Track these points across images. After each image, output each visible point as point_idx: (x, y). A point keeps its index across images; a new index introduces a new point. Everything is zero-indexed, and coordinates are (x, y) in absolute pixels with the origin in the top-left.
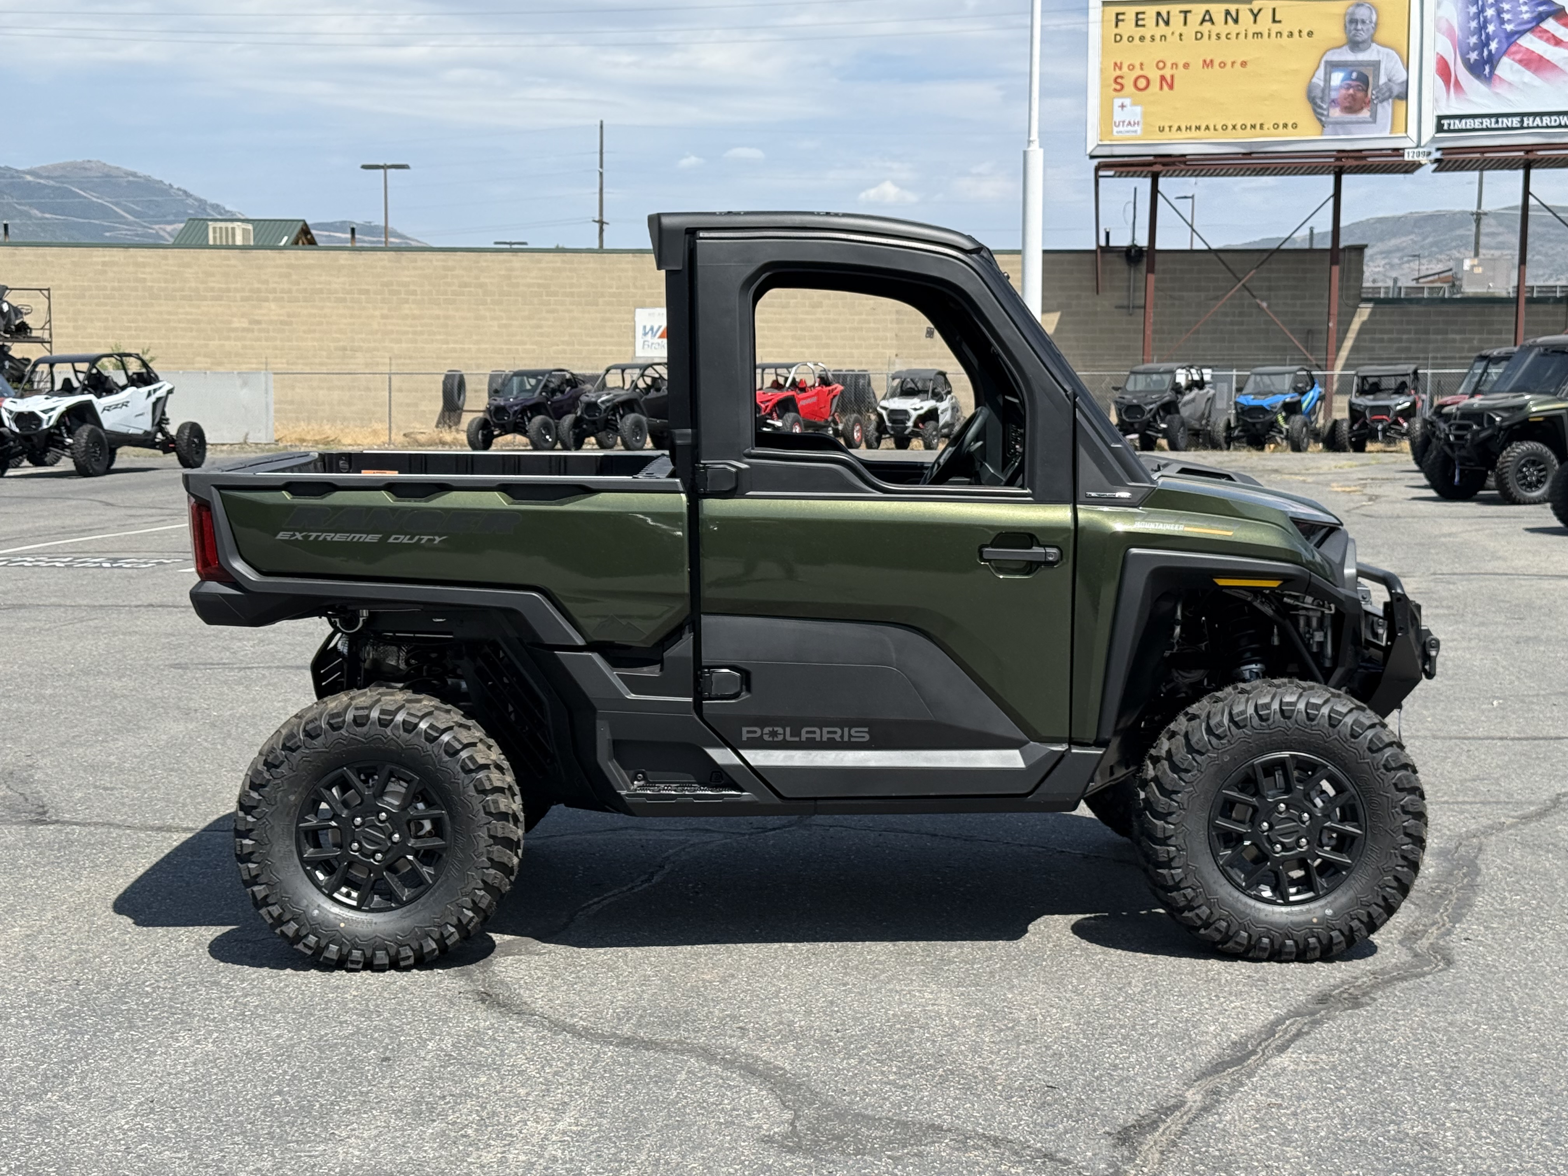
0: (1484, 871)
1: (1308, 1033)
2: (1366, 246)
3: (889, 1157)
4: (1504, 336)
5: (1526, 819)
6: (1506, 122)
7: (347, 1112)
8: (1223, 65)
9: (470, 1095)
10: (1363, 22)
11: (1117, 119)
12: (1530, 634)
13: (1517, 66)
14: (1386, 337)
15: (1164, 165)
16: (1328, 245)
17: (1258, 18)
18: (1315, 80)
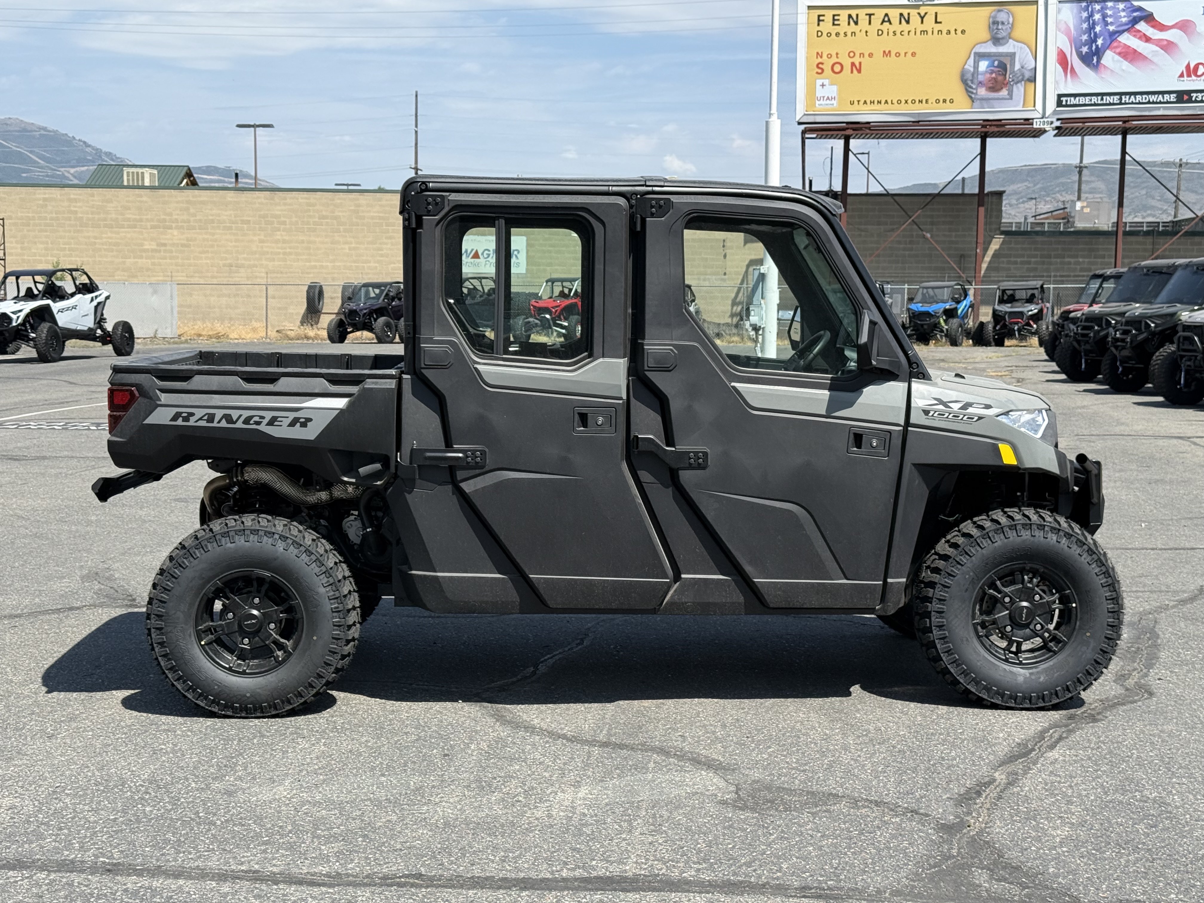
0: (1162, 636)
1: (1067, 738)
2: (1004, 192)
3: (808, 813)
4: (1106, 260)
5: (1183, 602)
6: (1109, 99)
7: (433, 787)
8: (898, 55)
9: (512, 777)
10: (1003, 23)
11: (819, 94)
12: (1157, 477)
13: (1117, 57)
14: (1019, 260)
15: (854, 130)
16: (976, 191)
17: (925, 19)
18: (966, 67)
